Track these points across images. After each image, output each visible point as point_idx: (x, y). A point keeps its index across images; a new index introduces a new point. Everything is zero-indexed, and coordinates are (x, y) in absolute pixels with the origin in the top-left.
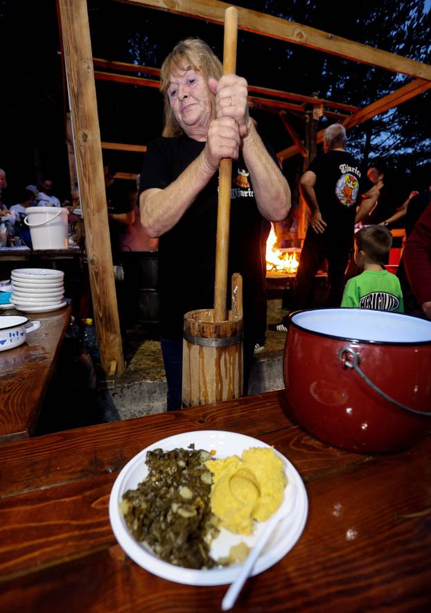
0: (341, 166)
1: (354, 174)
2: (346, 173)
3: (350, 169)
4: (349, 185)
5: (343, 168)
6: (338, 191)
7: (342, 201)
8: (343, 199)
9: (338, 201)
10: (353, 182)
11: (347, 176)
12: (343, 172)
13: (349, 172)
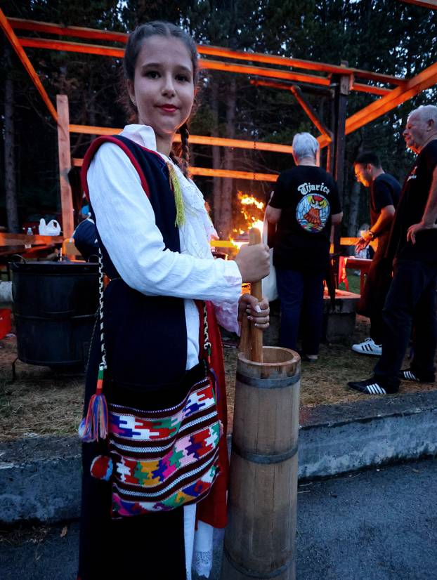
0: (300, 187)
1: (319, 192)
2: (308, 193)
3: (313, 188)
4: (314, 206)
5: (302, 188)
6: (300, 216)
7: (306, 228)
8: (306, 226)
9: (302, 229)
10: (319, 201)
11: (310, 197)
12: (304, 193)
13: (312, 192)
